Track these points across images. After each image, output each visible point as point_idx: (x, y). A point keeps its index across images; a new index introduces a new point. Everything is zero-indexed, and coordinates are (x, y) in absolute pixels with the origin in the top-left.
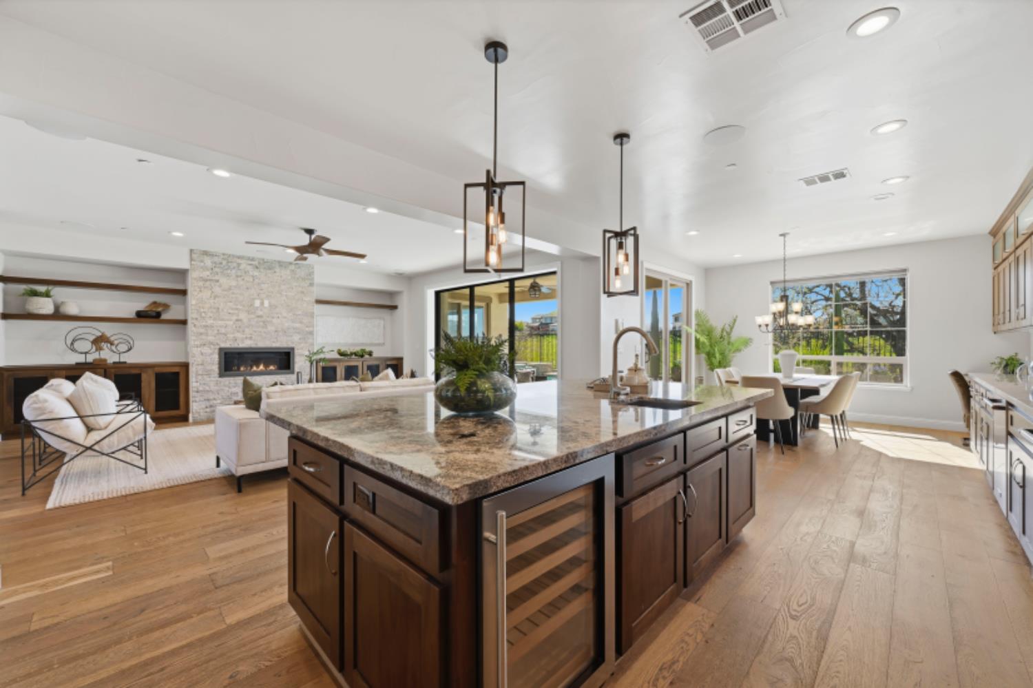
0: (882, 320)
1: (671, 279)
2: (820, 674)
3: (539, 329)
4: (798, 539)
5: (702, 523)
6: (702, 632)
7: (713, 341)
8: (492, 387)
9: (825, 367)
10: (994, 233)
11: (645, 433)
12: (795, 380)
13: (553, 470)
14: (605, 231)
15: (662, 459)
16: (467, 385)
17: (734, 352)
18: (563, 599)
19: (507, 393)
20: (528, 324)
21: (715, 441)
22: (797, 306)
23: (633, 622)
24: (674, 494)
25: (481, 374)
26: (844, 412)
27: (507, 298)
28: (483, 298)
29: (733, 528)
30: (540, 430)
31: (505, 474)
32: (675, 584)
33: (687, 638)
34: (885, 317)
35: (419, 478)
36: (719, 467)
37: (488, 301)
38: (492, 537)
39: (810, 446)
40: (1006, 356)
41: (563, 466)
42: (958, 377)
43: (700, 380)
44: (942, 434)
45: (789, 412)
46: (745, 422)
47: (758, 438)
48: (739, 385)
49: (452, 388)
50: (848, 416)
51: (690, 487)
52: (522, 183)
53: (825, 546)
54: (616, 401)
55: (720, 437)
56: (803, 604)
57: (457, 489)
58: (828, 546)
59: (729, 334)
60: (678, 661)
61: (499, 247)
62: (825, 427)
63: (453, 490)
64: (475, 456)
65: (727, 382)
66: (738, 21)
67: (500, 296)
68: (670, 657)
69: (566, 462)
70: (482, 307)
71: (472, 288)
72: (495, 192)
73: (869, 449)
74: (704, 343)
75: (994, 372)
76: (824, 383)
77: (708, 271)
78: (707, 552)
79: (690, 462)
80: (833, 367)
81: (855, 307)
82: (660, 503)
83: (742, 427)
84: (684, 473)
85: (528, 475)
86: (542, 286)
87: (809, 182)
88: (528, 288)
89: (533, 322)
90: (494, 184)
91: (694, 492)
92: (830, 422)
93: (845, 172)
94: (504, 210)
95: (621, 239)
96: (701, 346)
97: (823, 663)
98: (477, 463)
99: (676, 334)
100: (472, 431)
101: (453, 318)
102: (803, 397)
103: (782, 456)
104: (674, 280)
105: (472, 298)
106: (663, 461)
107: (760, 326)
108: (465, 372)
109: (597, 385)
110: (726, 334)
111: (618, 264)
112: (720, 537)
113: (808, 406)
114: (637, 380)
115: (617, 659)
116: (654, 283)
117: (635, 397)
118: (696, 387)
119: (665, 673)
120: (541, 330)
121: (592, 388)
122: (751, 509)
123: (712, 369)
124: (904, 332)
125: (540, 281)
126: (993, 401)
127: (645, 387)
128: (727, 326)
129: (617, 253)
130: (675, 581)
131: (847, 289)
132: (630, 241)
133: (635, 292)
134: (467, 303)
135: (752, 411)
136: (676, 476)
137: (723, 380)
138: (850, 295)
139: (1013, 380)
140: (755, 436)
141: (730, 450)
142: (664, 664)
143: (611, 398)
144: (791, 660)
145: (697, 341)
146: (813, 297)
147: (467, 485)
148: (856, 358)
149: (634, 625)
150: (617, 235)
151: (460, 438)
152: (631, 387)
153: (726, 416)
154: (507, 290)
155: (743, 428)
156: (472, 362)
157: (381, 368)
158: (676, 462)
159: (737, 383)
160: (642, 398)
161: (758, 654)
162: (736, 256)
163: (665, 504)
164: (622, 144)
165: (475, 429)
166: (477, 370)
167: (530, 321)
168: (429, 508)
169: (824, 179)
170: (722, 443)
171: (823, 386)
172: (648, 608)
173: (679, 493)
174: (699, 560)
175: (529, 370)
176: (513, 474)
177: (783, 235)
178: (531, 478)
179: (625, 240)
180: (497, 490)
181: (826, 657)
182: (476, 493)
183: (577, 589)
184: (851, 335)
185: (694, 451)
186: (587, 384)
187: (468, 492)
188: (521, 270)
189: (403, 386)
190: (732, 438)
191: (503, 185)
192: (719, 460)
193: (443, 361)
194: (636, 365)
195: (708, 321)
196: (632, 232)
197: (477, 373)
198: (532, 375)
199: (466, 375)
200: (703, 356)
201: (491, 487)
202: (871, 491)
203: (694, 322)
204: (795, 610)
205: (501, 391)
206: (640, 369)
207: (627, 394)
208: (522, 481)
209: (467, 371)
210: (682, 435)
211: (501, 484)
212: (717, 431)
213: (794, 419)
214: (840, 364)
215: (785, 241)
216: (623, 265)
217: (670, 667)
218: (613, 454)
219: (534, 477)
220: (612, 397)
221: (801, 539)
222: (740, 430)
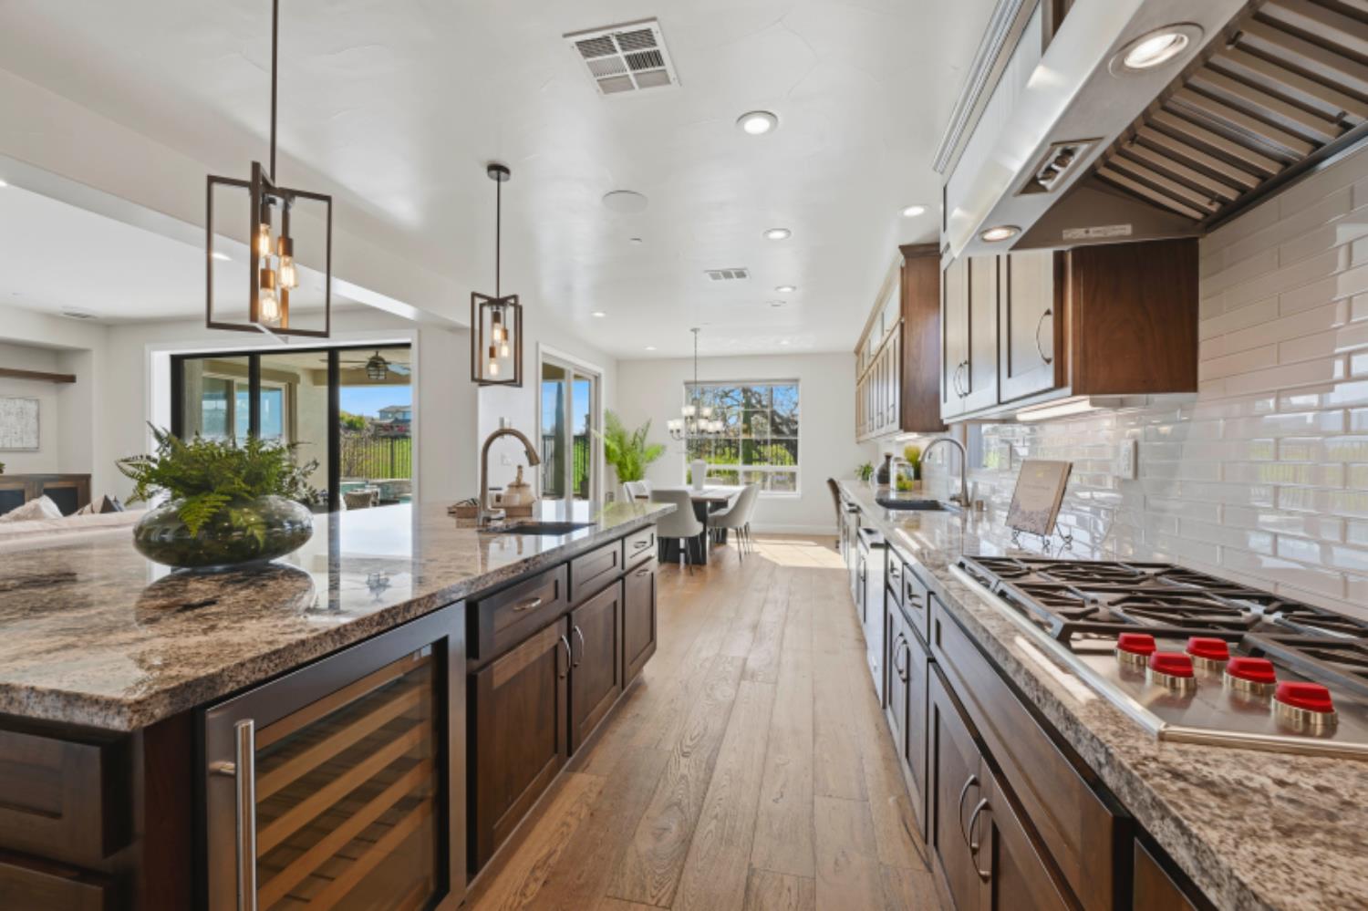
0: (785, 429)
1: (576, 369)
2: (705, 807)
3: (392, 427)
4: (698, 666)
5: (593, 672)
6: (588, 805)
7: (625, 448)
8: (263, 520)
9: (733, 477)
10: (858, 351)
11: (511, 569)
12: (706, 492)
13: (353, 640)
14: (474, 295)
15: (537, 599)
16: (207, 520)
17: (648, 462)
18: (384, 824)
19: (293, 530)
20: (373, 419)
21: (609, 569)
22: (707, 411)
23: (494, 823)
24: (555, 641)
25: (237, 500)
26: (747, 523)
27: (325, 377)
28: (277, 375)
29: (630, 669)
30: (387, 580)
31: (253, 660)
32: (556, 756)
33: (569, 819)
34: (788, 426)
35: (53, 696)
36: (613, 600)
37: (291, 380)
38: (228, 767)
39: (718, 562)
40: (864, 464)
41: (374, 631)
42: (832, 484)
43: (610, 497)
44: (820, 539)
45: (697, 528)
46: (645, 542)
47: (659, 560)
48: (649, 500)
49: (173, 527)
50: (753, 528)
51: (575, 630)
52: (327, 199)
53: (721, 668)
54: (484, 529)
55: (615, 564)
56: (695, 737)
57: (138, 702)
58: (724, 668)
59: (642, 441)
60: (555, 851)
61: (285, 294)
62: (732, 541)
63: (129, 706)
64: (203, 638)
65: (637, 497)
66: (631, 69)
67: (315, 373)
68: (545, 851)
69: (378, 624)
70: (280, 389)
71: (254, 356)
72: (273, 201)
73: (766, 560)
74: (614, 451)
75: (856, 479)
76: (730, 494)
77: (621, 364)
78: (599, 706)
79: (576, 599)
80: (741, 477)
81: (764, 414)
82: (534, 657)
83: (642, 548)
84: (568, 615)
85: (304, 654)
86: (389, 363)
87: (715, 276)
88: (366, 364)
89: (382, 418)
90: (269, 188)
91: (581, 636)
92: (735, 535)
93: (745, 271)
94: (292, 235)
95: (498, 309)
96: (611, 455)
97: (709, 795)
98: (201, 650)
99: (583, 439)
100: (210, 597)
101: (213, 406)
102: (712, 510)
103: (691, 577)
104: (580, 371)
105: (254, 373)
106: (539, 602)
107: (672, 431)
108: (202, 497)
109: (462, 508)
110: (640, 438)
111: (493, 342)
112: (615, 683)
113: (716, 520)
114: (518, 500)
115: (469, 880)
116: (552, 373)
117: (513, 523)
118: (606, 504)
119: (538, 874)
120: (396, 429)
121: (454, 513)
122: (653, 643)
123: (622, 482)
124: (796, 441)
125: (383, 354)
126: (850, 505)
127: (528, 509)
128: (640, 431)
129: (493, 327)
130: (556, 751)
131: (757, 396)
132: (509, 313)
133: (516, 382)
134: (246, 381)
135: (653, 530)
136: (558, 619)
137: (633, 494)
138: (759, 402)
139: (867, 486)
140: (656, 558)
141: (627, 578)
142: (538, 861)
143: (478, 526)
144: (678, 804)
145: (607, 448)
146: (728, 401)
147: (166, 691)
148: (765, 467)
149: (496, 826)
150: (491, 302)
151: (179, 611)
152: (507, 509)
153: (622, 538)
154: (325, 366)
155: (642, 551)
156: (218, 479)
157: (27, 496)
158: (557, 601)
159: (646, 497)
160: (522, 523)
161: (647, 808)
162: (650, 348)
163: (542, 658)
164: (499, 180)
165: (218, 593)
166: (229, 494)
167: (377, 416)
168: (77, 746)
169: (727, 275)
170: (617, 570)
171: (730, 497)
172: (516, 797)
173: (562, 639)
174: (588, 718)
175: (367, 491)
176: (273, 657)
177: (695, 330)
178: (311, 657)
179: (504, 310)
180: (236, 687)
181: (711, 788)
182: (188, 700)
183: (406, 804)
184: (758, 443)
185: (582, 584)
186: (449, 508)
187: (166, 701)
188: (325, 335)
189: (81, 529)
190: (629, 563)
191: (289, 195)
192: (613, 593)
193: (154, 480)
194: (519, 479)
195: (618, 425)
196: (512, 301)
197: (228, 498)
198: (372, 499)
199: (203, 502)
200: (614, 467)
201: (224, 684)
202: (765, 601)
203: (603, 425)
204: (687, 746)
205: (282, 526)
206: (524, 486)
207: (500, 519)
208: (293, 664)
209: (206, 496)
210: (566, 566)
211: (244, 677)
212: (611, 557)
213: (703, 535)
214: (748, 474)
215: (696, 338)
216: (501, 345)
217: (545, 863)
218: (462, 604)
219: (317, 654)
220: (481, 523)
221: (701, 666)
222: (639, 552)
